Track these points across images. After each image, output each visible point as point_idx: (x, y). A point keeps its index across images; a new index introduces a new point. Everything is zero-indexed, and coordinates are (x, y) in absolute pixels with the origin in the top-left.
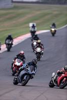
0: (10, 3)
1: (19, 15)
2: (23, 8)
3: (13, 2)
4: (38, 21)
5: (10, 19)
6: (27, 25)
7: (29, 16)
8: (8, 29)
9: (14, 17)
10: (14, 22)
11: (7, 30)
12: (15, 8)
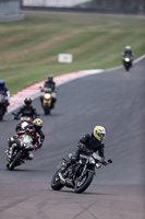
0: (17, 9)
1: (36, 37)
2: (45, 20)
3: (23, 7)
4: (78, 50)
6: (53, 58)
7: (58, 38)
8: (12, 66)
9: (27, 41)
10: (26, 51)
11: (9, 69)
12: (27, 20)
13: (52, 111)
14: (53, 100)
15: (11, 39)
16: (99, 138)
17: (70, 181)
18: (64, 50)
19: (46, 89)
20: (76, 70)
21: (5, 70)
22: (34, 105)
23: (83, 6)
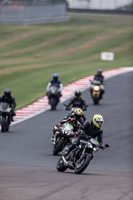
0: (64, 12)
1: (81, 37)
2: (89, 22)
3: (69, 10)
4: (119, 49)
5: (62, 44)
6: (96, 56)
7: (101, 38)
8: (59, 63)
10: (71, 50)
11: (56, 66)
12: (73, 21)
13: (101, 102)
14: (102, 92)
15: (59, 39)
16: (97, 125)
17: (71, 163)
18: (106, 49)
19: (95, 82)
20: (117, 68)
21: (52, 67)
22: (83, 97)
23: (124, 9)
